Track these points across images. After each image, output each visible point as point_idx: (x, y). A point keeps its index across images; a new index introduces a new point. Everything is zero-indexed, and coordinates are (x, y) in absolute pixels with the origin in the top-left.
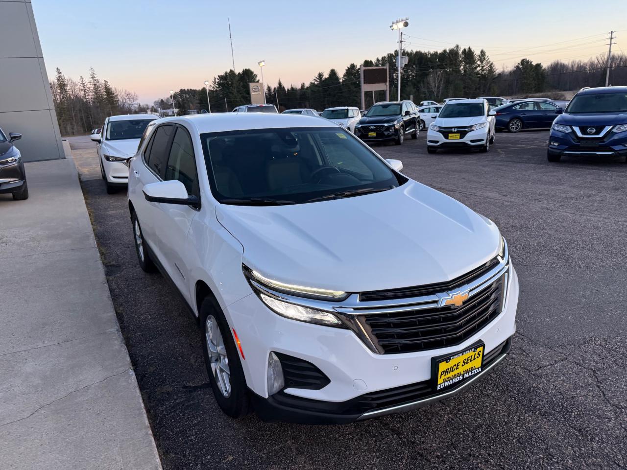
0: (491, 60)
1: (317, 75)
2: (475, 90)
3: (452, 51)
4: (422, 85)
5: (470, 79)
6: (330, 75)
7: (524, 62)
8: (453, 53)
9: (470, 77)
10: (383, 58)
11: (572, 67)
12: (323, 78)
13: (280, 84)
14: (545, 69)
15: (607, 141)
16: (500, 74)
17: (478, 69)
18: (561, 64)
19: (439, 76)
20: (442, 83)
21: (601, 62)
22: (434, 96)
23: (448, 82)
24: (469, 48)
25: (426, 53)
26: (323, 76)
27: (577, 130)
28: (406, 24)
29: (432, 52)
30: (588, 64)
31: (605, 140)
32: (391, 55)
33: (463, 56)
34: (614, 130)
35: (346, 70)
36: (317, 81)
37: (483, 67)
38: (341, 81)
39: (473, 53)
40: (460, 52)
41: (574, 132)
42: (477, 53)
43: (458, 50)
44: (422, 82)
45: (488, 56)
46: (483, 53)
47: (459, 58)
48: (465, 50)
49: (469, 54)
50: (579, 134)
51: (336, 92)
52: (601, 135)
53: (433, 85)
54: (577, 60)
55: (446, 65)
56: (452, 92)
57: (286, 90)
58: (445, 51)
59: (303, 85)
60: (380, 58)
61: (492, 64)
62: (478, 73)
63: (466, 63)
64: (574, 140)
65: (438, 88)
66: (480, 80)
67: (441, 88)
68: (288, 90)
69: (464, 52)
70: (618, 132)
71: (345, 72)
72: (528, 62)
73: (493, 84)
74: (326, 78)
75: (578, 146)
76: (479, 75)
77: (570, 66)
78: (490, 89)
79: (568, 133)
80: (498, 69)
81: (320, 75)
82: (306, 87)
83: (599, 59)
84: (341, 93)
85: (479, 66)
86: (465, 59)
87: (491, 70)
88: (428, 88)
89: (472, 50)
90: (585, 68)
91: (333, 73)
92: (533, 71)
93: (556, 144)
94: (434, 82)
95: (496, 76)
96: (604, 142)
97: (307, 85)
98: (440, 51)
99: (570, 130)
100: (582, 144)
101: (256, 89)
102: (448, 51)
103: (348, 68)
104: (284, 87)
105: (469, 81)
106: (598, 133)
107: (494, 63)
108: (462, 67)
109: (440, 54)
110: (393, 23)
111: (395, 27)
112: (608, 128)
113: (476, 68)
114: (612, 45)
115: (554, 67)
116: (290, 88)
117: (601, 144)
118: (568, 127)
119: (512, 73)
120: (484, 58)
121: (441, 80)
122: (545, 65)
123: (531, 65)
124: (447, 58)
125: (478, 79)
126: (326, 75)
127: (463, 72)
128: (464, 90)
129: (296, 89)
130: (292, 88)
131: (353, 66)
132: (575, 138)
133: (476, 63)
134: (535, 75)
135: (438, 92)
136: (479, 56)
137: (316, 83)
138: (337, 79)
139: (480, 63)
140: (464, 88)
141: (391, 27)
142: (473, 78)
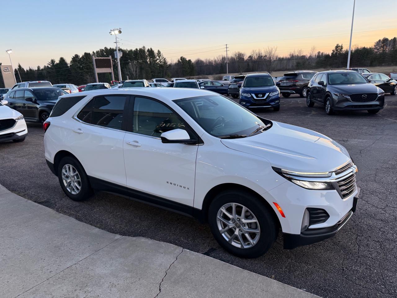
0: (165, 56)
1: (50, 61)
2: (158, 74)
3: (140, 49)
4: (125, 69)
5: (154, 67)
6: (60, 61)
7: (182, 58)
8: (142, 51)
9: (154, 66)
10: (97, 51)
11: (206, 62)
12: (55, 63)
13: (20, 66)
14: (193, 63)
15: (268, 100)
16: (170, 65)
17: (158, 61)
18: (200, 60)
19: (135, 65)
20: (138, 68)
21: (219, 60)
22: (134, 77)
23: (141, 69)
24: (151, 48)
25: (125, 50)
26: (55, 62)
27: (254, 95)
28: (120, 32)
29: (129, 49)
30: (214, 61)
31: (267, 100)
32: (103, 50)
33: (148, 53)
34: (270, 95)
35: (72, 58)
36: (51, 65)
37: (160, 60)
38: (69, 65)
39: (153, 52)
40: (146, 51)
41: (252, 97)
42: (156, 52)
43: (144, 49)
44: (125, 68)
45: (162, 54)
46: (159, 52)
47: (146, 54)
48: (148, 49)
49: (151, 52)
50: (255, 98)
51: (66, 73)
52: (265, 98)
53: (132, 70)
54: (208, 59)
55: (139, 58)
56: (145, 74)
57: (26, 71)
58: (137, 49)
59: (39, 67)
60: (95, 52)
61: (165, 59)
62: (158, 64)
63: (150, 58)
64: (253, 101)
65: (136, 72)
66: (160, 68)
67: (137, 72)
68: (27, 70)
69: (148, 50)
70: (271, 96)
71: (71, 59)
72: (184, 58)
73: (167, 71)
74: (57, 63)
75: (255, 103)
76: (158, 65)
77: (205, 62)
78: (166, 73)
79: (250, 97)
80: (169, 62)
81: (53, 61)
82: (41, 69)
83: (218, 58)
84: (70, 73)
85: (158, 59)
86: (149, 55)
87: (165, 63)
88: (129, 72)
89: (153, 50)
90: (212, 63)
91: (62, 60)
92: (187, 64)
93: (244, 103)
94: (133, 68)
95: (168, 66)
96: (266, 101)
97: (42, 67)
98: (134, 49)
99: (250, 96)
100: (257, 102)
101: (6, 70)
102: (138, 49)
103: (73, 57)
104: (23, 69)
105: (154, 68)
106: (263, 97)
107: (166, 58)
108: (148, 60)
109: (134, 51)
110: (111, 31)
111: (113, 33)
112: (267, 94)
113: (156, 60)
114: (227, 52)
115: (198, 62)
116: (28, 69)
117: (265, 102)
118: (249, 94)
119: (176, 64)
120: (160, 55)
121: (137, 67)
122: (193, 60)
123: (186, 60)
124: (138, 53)
125: (159, 67)
126: (57, 61)
127: (149, 63)
128: (151, 74)
129: (33, 70)
130: (30, 70)
131: (77, 56)
132: (253, 100)
133: (156, 58)
134: (188, 66)
135: (136, 74)
136: (157, 53)
137: (50, 66)
138: (66, 64)
139: (158, 58)
140: (151, 72)
141: (110, 33)
142: (156, 67)
